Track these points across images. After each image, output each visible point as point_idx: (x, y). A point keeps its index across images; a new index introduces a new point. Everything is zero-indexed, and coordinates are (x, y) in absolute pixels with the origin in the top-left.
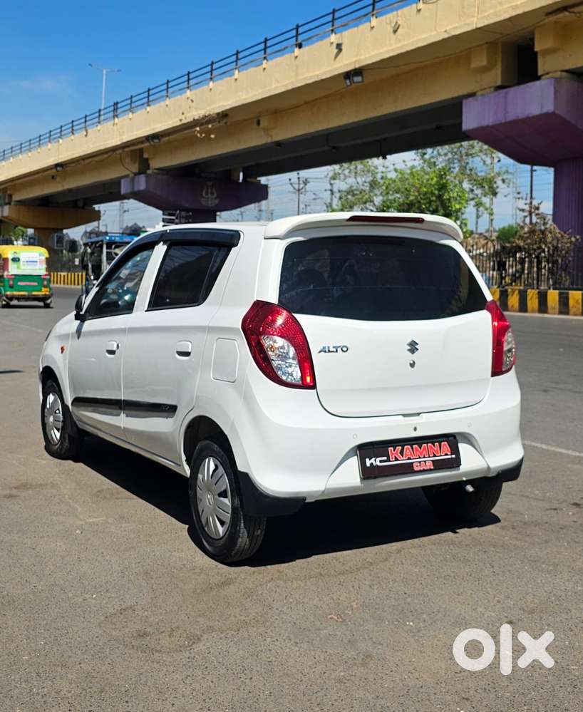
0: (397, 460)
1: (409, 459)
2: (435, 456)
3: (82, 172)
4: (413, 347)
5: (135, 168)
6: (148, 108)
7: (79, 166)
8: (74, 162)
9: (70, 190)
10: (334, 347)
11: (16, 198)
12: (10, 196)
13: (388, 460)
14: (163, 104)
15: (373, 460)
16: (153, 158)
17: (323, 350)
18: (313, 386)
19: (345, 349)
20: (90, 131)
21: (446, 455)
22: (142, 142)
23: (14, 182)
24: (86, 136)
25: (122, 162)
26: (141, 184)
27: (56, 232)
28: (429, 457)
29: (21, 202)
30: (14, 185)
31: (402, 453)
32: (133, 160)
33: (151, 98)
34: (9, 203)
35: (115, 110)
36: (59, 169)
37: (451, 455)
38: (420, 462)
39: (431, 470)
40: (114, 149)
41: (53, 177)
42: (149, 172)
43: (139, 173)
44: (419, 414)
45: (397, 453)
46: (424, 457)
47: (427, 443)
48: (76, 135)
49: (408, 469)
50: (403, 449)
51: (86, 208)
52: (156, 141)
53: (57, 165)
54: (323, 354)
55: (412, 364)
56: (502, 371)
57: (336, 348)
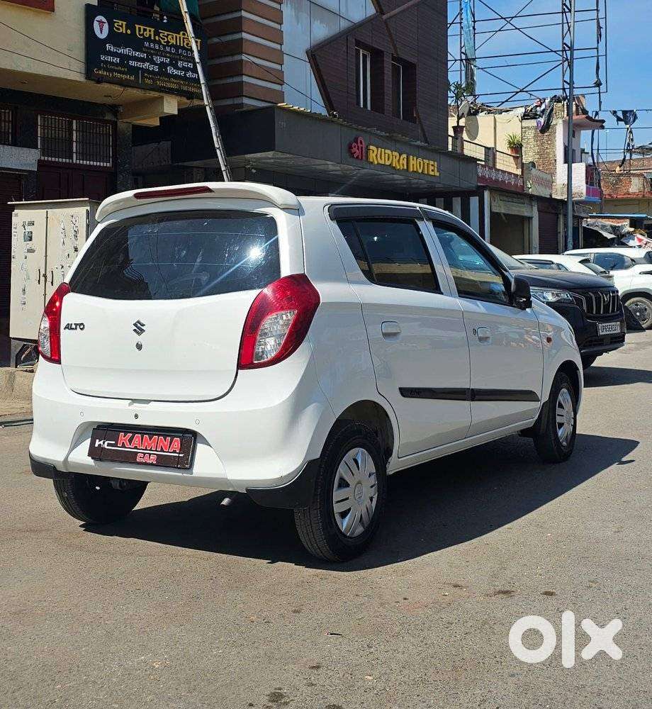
1: (136, 448)
2: (162, 451)
4: (139, 328)
13: (115, 445)
15: (101, 442)
17: (68, 326)
18: (58, 361)
21: (175, 452)
28: (156, 451)
31: (130, 441)
37: (179, 453)
38: (145, 454)
39: (152, 464)
44: (148, 401)
45: (126, 440)
46: (151, 450)
47: (159, 435)
49: (130, 459)
50: (132, 437)
54: (67, 330)
55: (139, 347)
56: (252, 363)
57: (76, 325)
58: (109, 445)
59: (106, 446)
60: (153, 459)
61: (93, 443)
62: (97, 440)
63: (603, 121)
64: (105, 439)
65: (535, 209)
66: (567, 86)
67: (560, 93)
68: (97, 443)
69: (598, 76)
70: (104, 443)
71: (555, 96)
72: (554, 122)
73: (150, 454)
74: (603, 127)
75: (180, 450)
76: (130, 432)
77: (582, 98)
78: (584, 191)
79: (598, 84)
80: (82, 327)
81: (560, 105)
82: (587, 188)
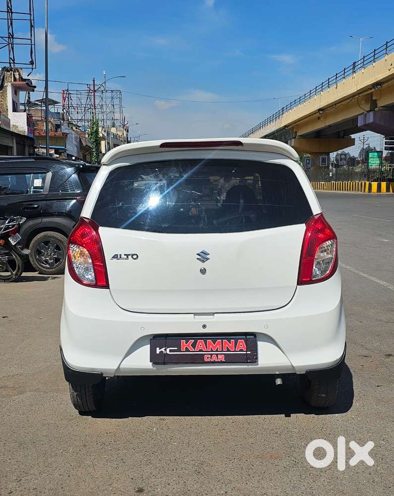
0: (187, 350)
1: (201, 351)
2: (228, 350)
3: (335, 113)
4: (203, 257)
5: (368, 108)
6: (374, 64)
7: (333, 109)
8: (330, 107)
9: (330, 126)
10: (125, 255)
11: (299, 134)
12: (296, 133)
13: (178, 351)
14: (383, 60)
15: (163, 350)
16: (379, 99)
17: (115, 257)
18: (107, 286)
19: (135, 256)
20: (338, 84)
21: (241, 350)
22: (371, 89)
23: (297, 123)
24: (336, 88)
25: (358, 104)
26: (371, 119)
27: (321, 155)
28: (222, 351)
29: (302, 136)
30: (298, 125)
32: (366, 102)
33: (376, 57)
34: (295, 138)
35: (354, 68)
36: (320, 112)
37: (247, 351)
38: (211, 355)
39: (222, 362)
40: (353, 96)
41: (319, 118)
42: (376, 109)
43: (370, 111)
44: (213, 314)
45: (189, 345)
46: (217, 351)
47: (222, 339)
48: (331, 88)
49: (198, 360)
50: (195, 342)
51: (345, 137)
52: (379, 87)
53: (320, 110)
54: (115, 260)
55: (203, 271)
56: (311, 280)
57: (127, 255)
58: (170, 351)
59: (168, 352)
60: (221, 358)
61: (153, 351)
62: (158, 349)
63: (35, 87)
64: (167, 346)
65: (15, 141)
66: (12, 61)
67: (8, 65)
68: (158, 350)
69: (32, 58)
70: (165, 350)
71: (5, 67)
72: (5, 85)
73: (217, 355)
74: (33, 91)
75: (247, 349)
76: (192, 339)
77: (20, 71)
78: (26, 131)
79: (32, 63)
80: (135, 257)
81: (9, 73)
82: (28, 129)
